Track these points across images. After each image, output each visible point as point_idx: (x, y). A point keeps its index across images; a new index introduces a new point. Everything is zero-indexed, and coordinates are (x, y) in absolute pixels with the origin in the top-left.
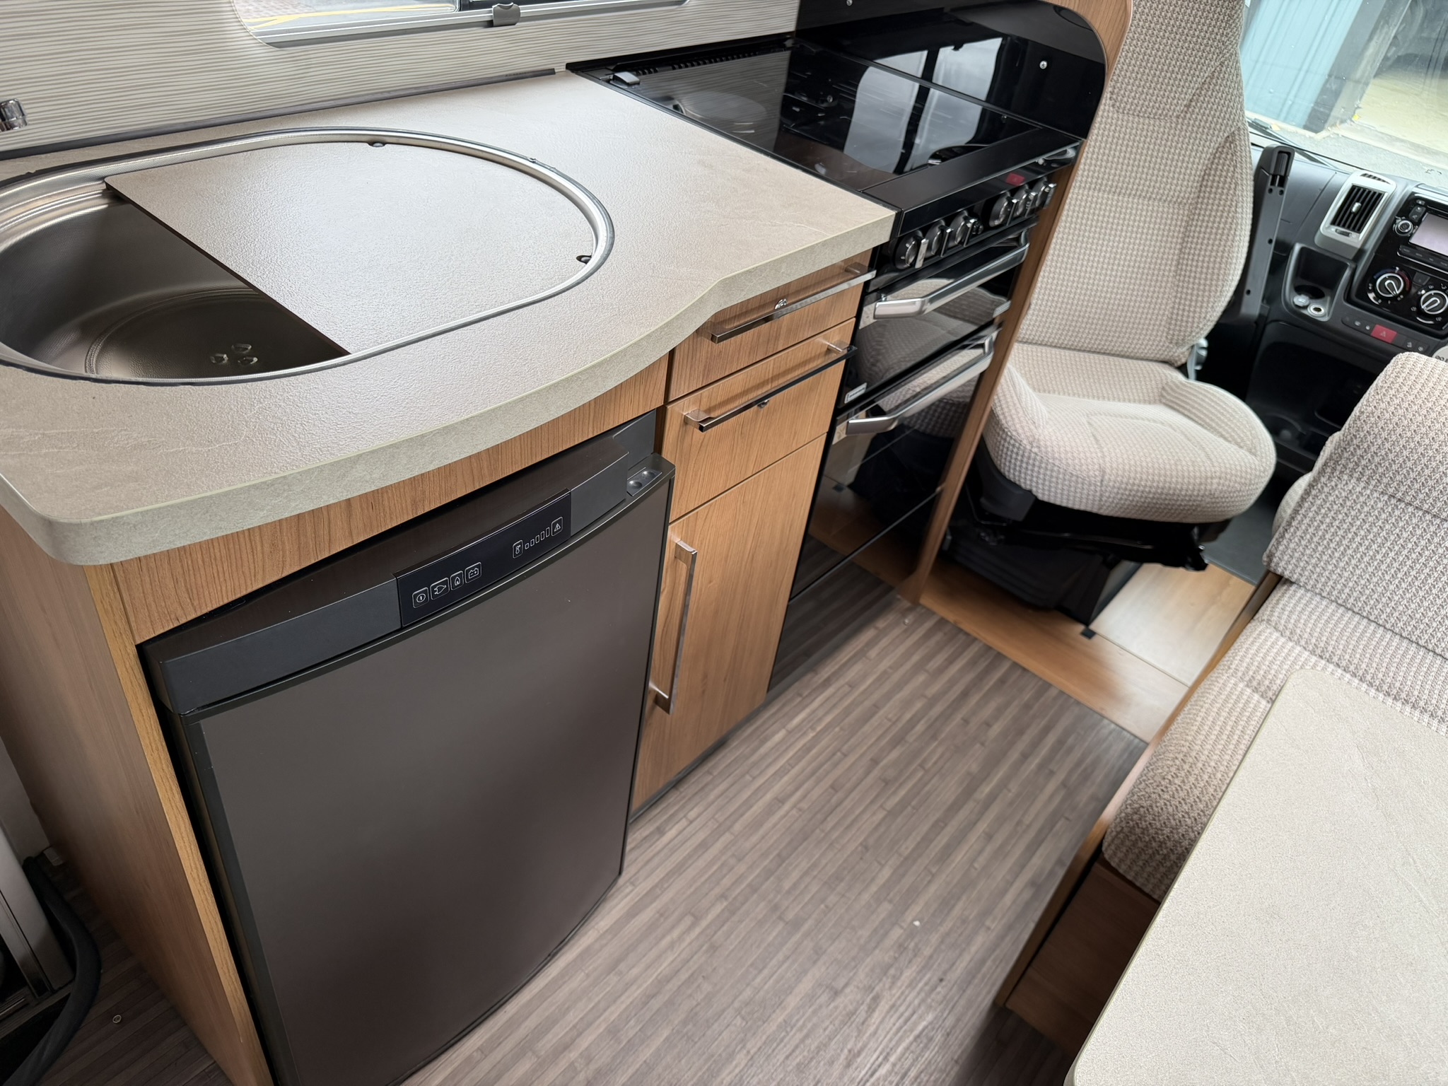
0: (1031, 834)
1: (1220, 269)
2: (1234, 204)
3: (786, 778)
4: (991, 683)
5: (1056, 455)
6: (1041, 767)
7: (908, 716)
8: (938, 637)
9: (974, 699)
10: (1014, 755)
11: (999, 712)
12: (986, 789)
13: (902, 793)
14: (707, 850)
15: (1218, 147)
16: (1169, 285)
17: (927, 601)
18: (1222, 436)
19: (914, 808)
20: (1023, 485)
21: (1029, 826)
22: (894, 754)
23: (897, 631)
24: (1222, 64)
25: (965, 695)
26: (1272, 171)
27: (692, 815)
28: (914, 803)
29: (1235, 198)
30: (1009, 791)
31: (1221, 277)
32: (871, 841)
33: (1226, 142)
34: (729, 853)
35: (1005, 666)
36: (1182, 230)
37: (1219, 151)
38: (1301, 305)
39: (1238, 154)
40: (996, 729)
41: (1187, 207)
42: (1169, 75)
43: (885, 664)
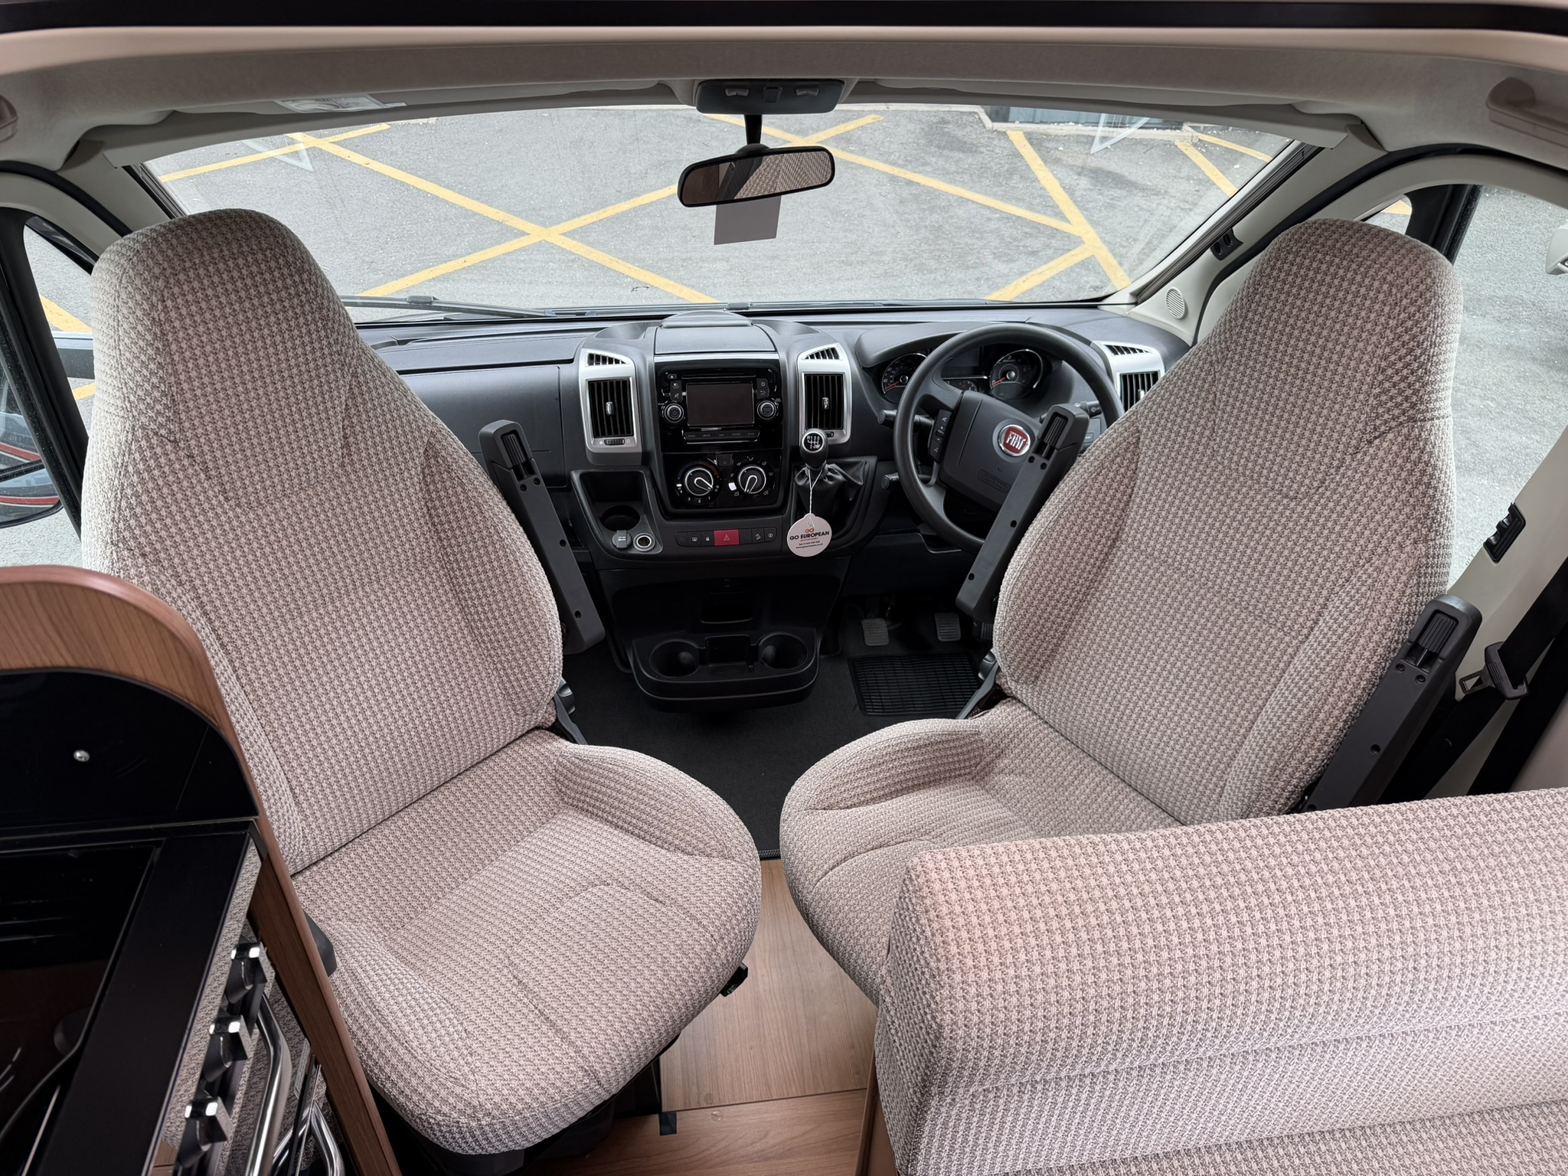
26: (509, 464)
38: (623, 545)
39: (454, 467)
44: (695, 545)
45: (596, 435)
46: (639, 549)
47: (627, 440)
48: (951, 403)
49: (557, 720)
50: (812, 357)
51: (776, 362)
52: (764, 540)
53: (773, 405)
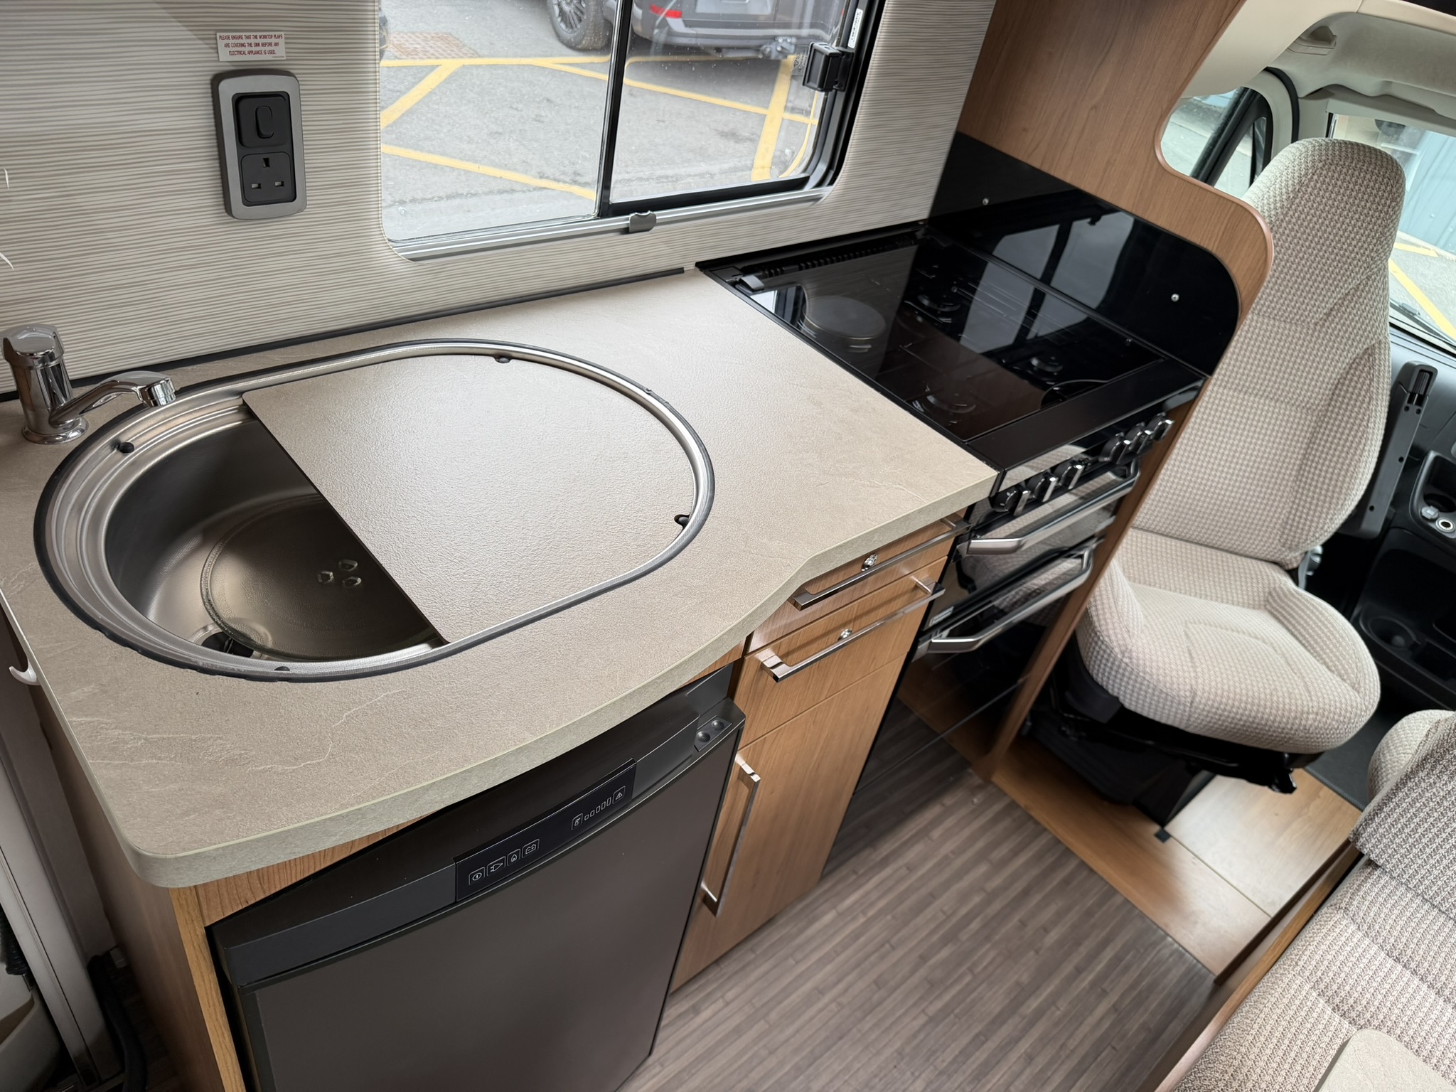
0: (1075, 1060)
1: (1343, 482)
2: (1366, 418)
3: (829, 968)
4: (1055, 883)
5: (1148, 670)
6: (1094, 984)
7: (964, 911)
8: (1007, 822)
9: (1036, 899)
10: (1068, 968)
11: (1060, 916)
12: (1034, 1004)
13: (947, 997)
14: (740, 1037)
15: (1356, 358)
16: (1288, 489)
17: (999, 779)
18: (1325, 663)
19: (956, 1016)
20: (1110, 691)
21: (1073, 1051)
22: (944, 953)
23: (964, 811)
24: (1368, 278)
25: (1026, 893)
26: (1411, 389)
27: (730, 995)
28: (957, 1011)
29: (1368, 412)
30: (1058, 1009)
31: (1344, 491)
32: (907, 1050)
33: (1365, 353)
34: (761, 1044)
35: (1072, 865)
36: (1308, 435)
37: (1354, 365)
38: (1429, 517)
39: (1376, 368)
40: (1053, 937)
41: (1316, 413)
42: (1310, 283)
43: (949, 847)
49: (1298, 567)
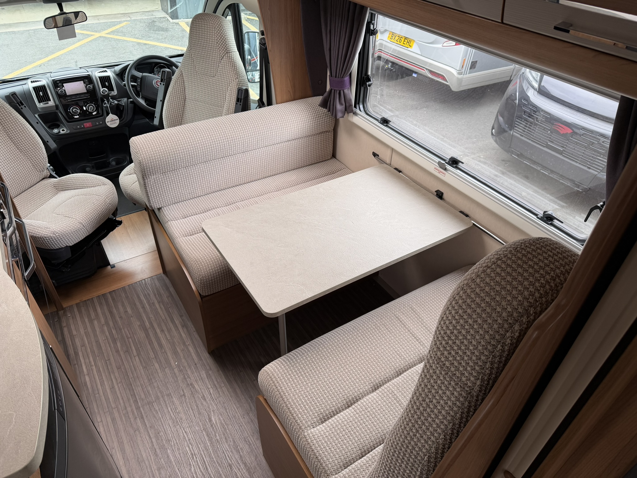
0: (168, 319)
5: (64, 230)
7: (107, 334)
8: (83, 310)
10: (141, 310)
13: (133, 348)
17: (65, 305)
20: (63, 247)
23: (71, 321)
26: (15, 102)
28: (139, 346)
30: (152, 318)
38: (57, 132)
43: (82, 331)
44: (79, 129)
45: (39, 102)
46: (62, 132)
47: (49, 102)
48: (140, 77)
49: (50, 174)
50: (99, 72)
51: (89, 75)
52: (100, 124)
53: (91, 86)
